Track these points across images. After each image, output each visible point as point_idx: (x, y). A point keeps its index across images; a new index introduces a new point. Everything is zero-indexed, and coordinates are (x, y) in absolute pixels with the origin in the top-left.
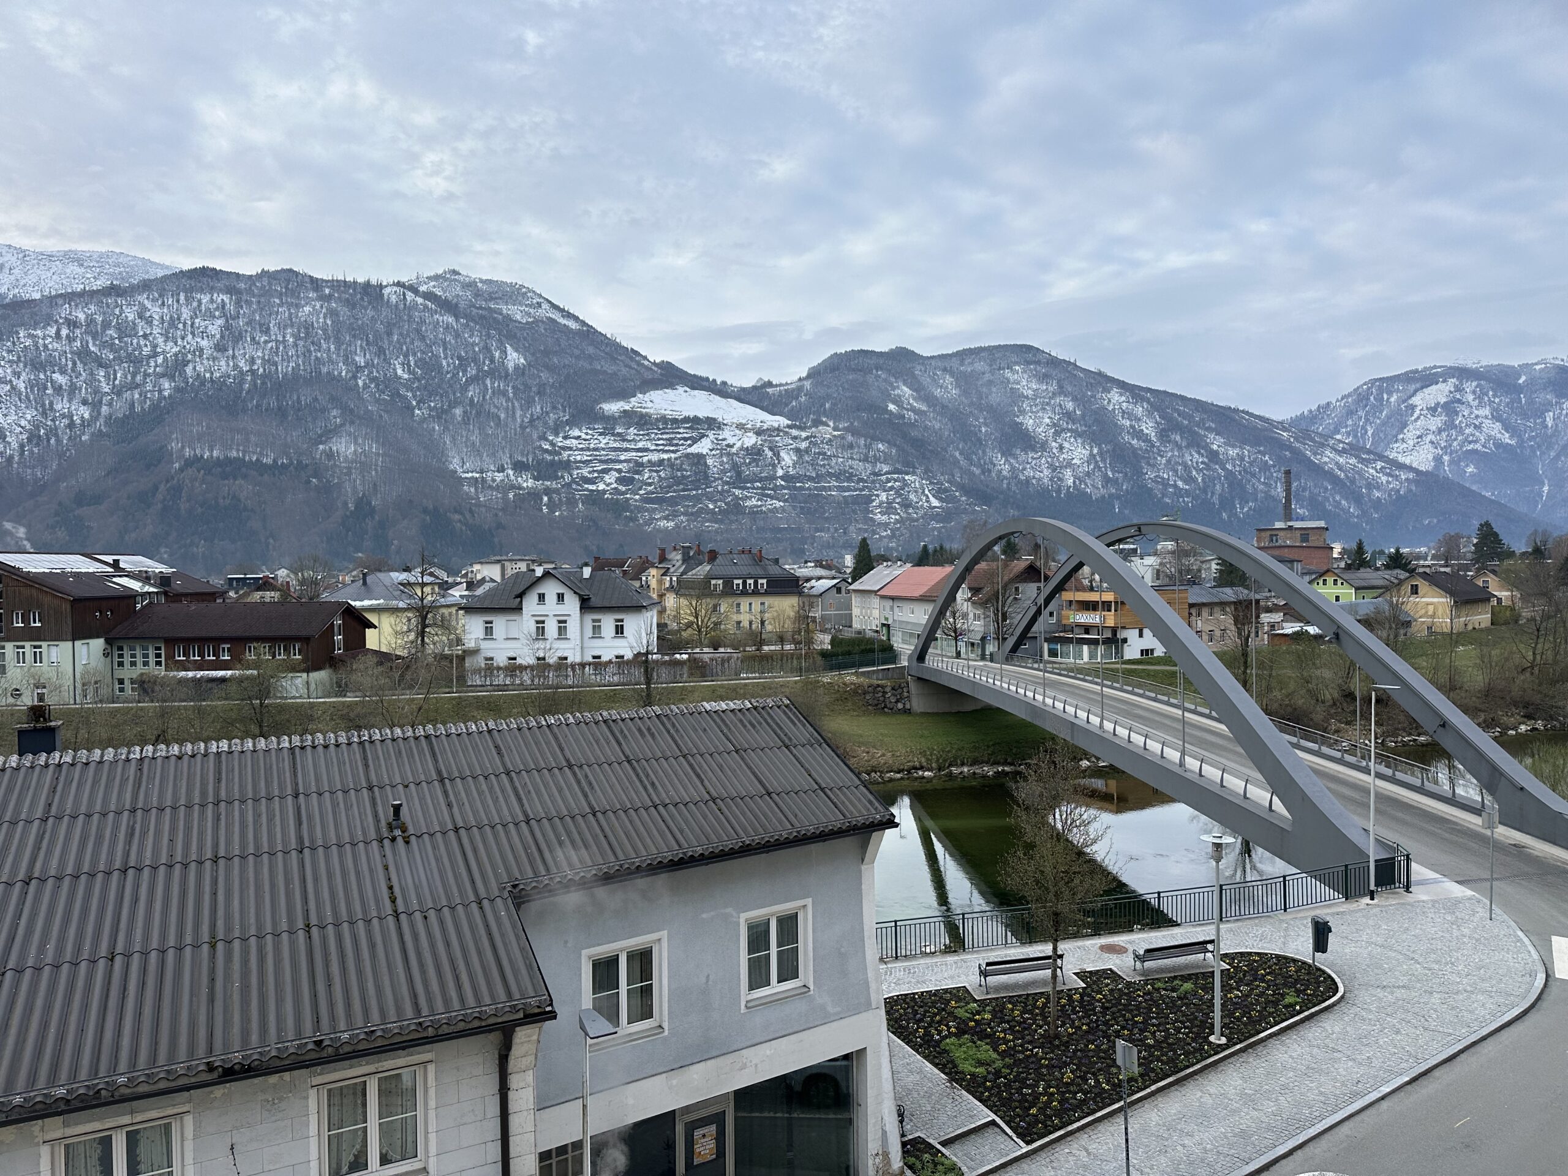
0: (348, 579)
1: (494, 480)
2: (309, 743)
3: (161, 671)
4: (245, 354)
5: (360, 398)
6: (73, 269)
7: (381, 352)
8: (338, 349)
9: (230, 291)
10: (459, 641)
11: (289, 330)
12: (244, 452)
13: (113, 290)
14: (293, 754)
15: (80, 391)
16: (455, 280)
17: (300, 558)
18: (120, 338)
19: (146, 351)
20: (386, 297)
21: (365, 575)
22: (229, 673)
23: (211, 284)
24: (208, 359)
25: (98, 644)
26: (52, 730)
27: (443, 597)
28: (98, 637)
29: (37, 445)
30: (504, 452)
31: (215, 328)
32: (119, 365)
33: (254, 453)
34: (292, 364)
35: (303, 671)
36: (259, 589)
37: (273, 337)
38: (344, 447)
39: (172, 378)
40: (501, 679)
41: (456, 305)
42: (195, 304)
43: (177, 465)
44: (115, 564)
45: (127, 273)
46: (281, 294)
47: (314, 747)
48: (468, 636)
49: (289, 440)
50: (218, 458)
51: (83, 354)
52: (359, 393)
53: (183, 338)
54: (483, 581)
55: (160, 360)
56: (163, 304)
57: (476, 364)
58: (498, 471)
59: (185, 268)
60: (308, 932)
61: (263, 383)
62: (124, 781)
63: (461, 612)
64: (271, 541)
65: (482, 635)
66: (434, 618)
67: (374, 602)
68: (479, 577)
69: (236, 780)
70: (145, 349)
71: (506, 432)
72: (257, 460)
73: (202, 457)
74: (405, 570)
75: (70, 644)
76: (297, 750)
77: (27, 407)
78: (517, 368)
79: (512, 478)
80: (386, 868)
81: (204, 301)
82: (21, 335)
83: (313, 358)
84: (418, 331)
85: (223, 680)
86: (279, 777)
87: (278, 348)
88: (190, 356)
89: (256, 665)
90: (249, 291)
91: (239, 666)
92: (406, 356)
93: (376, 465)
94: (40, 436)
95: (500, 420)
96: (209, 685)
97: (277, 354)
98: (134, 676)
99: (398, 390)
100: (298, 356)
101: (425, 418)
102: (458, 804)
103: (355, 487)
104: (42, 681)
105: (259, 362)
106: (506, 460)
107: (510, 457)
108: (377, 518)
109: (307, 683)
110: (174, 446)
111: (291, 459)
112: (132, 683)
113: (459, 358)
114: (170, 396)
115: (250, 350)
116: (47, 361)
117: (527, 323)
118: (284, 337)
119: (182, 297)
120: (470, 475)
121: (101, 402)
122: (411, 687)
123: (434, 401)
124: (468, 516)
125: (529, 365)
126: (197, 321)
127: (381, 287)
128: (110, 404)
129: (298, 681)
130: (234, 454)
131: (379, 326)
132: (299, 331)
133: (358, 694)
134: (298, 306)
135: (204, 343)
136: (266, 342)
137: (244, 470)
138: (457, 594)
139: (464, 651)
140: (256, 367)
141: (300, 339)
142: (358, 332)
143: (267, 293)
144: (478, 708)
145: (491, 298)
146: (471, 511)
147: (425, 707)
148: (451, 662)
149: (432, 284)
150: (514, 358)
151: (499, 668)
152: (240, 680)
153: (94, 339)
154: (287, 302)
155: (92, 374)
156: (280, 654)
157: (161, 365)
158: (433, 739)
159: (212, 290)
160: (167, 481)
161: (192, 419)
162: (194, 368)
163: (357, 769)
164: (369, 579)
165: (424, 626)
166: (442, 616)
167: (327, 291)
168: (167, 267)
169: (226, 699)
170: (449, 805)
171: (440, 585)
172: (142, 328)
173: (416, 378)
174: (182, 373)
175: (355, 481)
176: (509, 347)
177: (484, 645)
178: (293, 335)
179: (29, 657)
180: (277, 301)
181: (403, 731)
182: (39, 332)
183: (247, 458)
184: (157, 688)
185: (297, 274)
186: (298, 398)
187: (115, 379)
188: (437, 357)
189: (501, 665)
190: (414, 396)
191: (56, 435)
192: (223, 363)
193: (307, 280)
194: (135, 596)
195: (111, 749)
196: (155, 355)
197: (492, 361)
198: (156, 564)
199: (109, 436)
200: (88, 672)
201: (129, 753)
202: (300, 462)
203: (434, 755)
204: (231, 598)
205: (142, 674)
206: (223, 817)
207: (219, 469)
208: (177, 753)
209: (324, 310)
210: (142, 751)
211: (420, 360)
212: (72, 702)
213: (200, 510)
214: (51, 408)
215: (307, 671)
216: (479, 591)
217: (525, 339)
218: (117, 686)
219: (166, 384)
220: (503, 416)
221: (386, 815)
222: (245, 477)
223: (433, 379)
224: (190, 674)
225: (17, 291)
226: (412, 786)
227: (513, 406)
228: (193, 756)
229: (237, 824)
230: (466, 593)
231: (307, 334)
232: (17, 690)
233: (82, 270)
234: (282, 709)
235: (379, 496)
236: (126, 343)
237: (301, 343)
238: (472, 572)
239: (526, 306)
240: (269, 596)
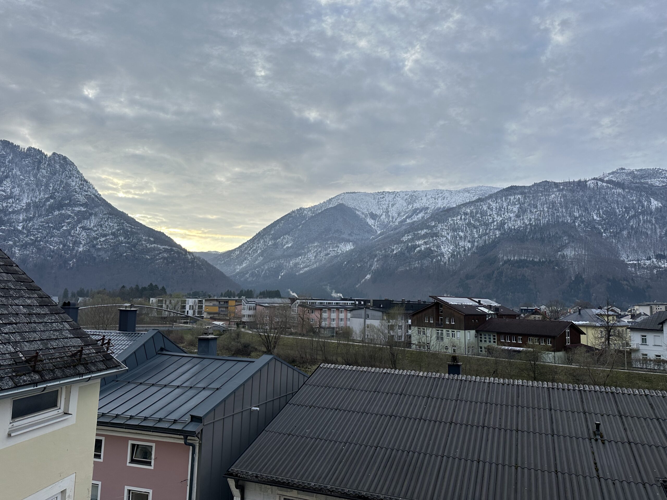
0: (572, 311)
1: (645, 264)
2: (556, 387)
3: (495, 345)
4: (527, 217)
5: (577, 231)
6: (467, 194)
7: (586, 209)
8: (566, 211)
9: (521, 193)
10: (628, 344)
11: (545, 206)
12: (527, 257)
13: (479, 200)
14: (549, 390)
15: (468, 238)
16: (623, 172)
17: (550, 301)
18: (481, 217)
19: (490, 221)
20: (588, 186)
21: (580, 310)
22: (522, 349)
23: (514, 192)
24: (513, 221)
25: (473, 332)
26: (459, 366)
27: (619, 322)
28: (473, 330)
29: (454, 258)
30: (650, 250)
31: (515, 209)
32: (481, 227)
33: (531, 257)
34: (547, 219)
35: (552, 351)
36: (533, 314)
37: (539, 209)
38: (569, 253)
39: (499, 230)
40: (652, 366)
41: (623, 184)
42: (508, 201)
43: (501, 263)
44: (479, 302)
45: (484, 193)
46: (542, 191)
47: (558, 389)
48: (632, 342)
49: (545, 251)
50: (517, 260)
51: (469, 224)
52: (576, 229)
53: (504, 214)
54: (640, 315)
55: (495, 223)
56: (497, 202)
57: (634, 209)
58: (647, 260)
59: (505, 187)
60: (556, 474)
61: (535, 228)
62: (483, 390)
63: (628, 330)
64: (538, 293)
65: (640, 342)
66: (614, 332)
67: (584, 322)
68: (638, 312)
69: (525, 397)
70: (490, 220)
71: (651, 240)
72: (532, 260)
73: (511, 259)
74: (599, 308)
75: (464, 331)
76: (551, 389)
77: (451, 245)
78: (657, 208)
79: (656, 263)
80: (593, 453)
81: (512, 199)
82: (450, 220)
83: (555, 216)
84: (604, 198)
85: (519, 352)
86: (543, 400)
87: (540, 213)
88: (506, 221)
89: (532, 347)
90: (529, 192)
91: (525, 346)
92: (598, 210)
93: (585, 260)
94: (454, 255)
95: (648, 234)
96: (514, 353)
97: (540, 216)
98: (486, 346)
99: (595, 225)
100: (549, 216)
101: (608, 237)
102: (630, 430)
103: (574, 270)
104: (455, 344)
105: (533, 220)
106: (652, 254)
107: (654, 252)
108: (585, 283)
109: (554, 356)
110: (500, 256)
111: (546, 259)
112: (485, 349)
113: (625, 208)
114: (499, 237)
115: (529, 216)
116: (457, 228)
117: (663, 186)
118: (543, 209)
119: (504, 199)
120: (632, 262)
121: (474, 241)
122: (603, 364)
123: (613, 228)
124: (631, 282)
125: (664, 206)
126: (509, 207)
127: (586, 181)
128: (478, 242)
129: (550, 356)
130: (523, 258)
131: (586, 199)
132: (550, 206)
133: (577, 364)
134: (549, 195)
135: (512, 215)
136: (536, 212)
137: (527, 264)
138: (626, 321)
139: (631, 350)
140: (532, 222)
141: (550, 208)
142: (575, 202)
143: (537, 192)
144: (639, 379)
145: (642, 177)
146: (632, 280)
147: (611, 375)
148: (624, 354)
149: (611, 176)
150: (655, 204)
151: (650, 360)
152: (526, 352)
153: (473, 218)
154: (544, 194)
155: (472, 231)
156: (542, 343)
157: (496, 225)
158: (615, 394)
159: (515, 194)
160: (498, 270)
161: (507, 245)
162: (508, 225)
163: (578, 402)
164: (581, 312)
165: (609, 335)
166: (619, 331)
167: (561, 187)
168: (498, 188)
169: (520, 360)
170: (625, 429)
171: (617, 316)
172: (489, 212)
173: (603, 219)
174: (503, 227)
175: (574, 267)
176: (652, 199)
177: (642, 347)
178: (547, 207)
179: (451, 335)
180: (540, 194)
181: (600, 388)
182: (455, 218)
183: (528, 259)
184: (494, 352)
185: (548, 182)
186: (549, 233)
187: (480, 232)
188: (614, 209)
189: (652, 359)
190: (602, 228)
191: (460, 254)
192: (519, 222)
193: (553, 184)
194: (486, 315)
195: (478, 377)
196: (493, 222)
197: (643, 206)
198: (494, 302)
199: (477, 253)
200: (470, 343)
201: (485, 379)
202: (550, 260)
203: (616, 402)
204: (522, 317)
205: (488, 346)
206: (520, 413)
207: (517, 264)
208: (502, 382)
209: (560, 195)
210: (489, 379)
211: (605, 211)
212: (464, 353)
213: (510, 281)
214: (458, 245)
215: (554, 351)
216: (638, 320)
217: (661, 194)
218: (480, 349)
219: (498, 232)
220: (649, 233)
221: (592, 428)
222: (527, 267)
223: (612, 219)
224: (506, 348)
225: (448, 205)
226: (605, 416)
227: (655, 227)
228: (508, 385)
229: (525, 417)
230: (631, 320)
231: (553, 206)
232: (447, 347)
233: (469, 195)
234: (544, 367)
235: (586, 273)
236: (483, 218)
237: (550, 210)
238: (634, 310)
239: (662, 178)
240: (538, 317)
